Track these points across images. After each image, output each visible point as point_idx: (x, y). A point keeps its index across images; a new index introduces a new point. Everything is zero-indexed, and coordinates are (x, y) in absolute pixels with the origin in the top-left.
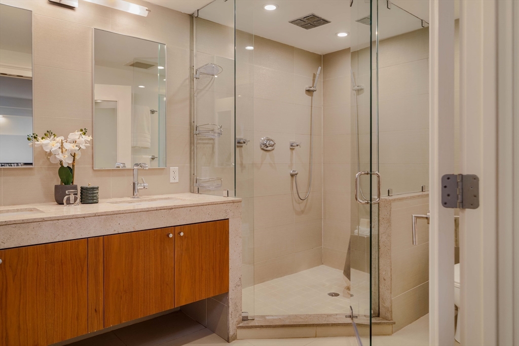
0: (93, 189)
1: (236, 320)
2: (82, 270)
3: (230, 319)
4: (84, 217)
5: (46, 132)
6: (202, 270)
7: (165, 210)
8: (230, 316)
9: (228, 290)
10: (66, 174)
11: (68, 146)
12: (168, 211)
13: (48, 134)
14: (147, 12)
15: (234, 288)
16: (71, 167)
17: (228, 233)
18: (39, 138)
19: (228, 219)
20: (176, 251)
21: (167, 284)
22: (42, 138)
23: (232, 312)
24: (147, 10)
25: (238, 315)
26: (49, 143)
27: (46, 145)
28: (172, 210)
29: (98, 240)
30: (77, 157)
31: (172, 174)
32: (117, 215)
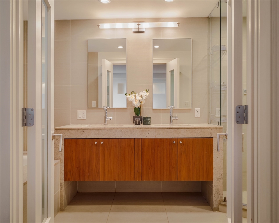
0: (148, 118)
1: (218, 199)
2: (132, 152)
3: (214, 197)
4: (133, 129)
5: (132, 92)
6: (194, 164)
7: (172, 129)
8: (214, 195)
9: (213, 180)
10: (138, 111)
11: (139, 98)
12: (174, 130)
13: (133, 92)
14: (178, 24)
15: (217, 180)
16: (140, 108)
17: (213, 146)
18: (128, 95)
19: (213, 138)
20: (178, 151)
21: (173, 168)
22: (129, 95)
23: (215, 194)
24: (177, 23)
25: (220, 196)
26: (131, 97)
27: (130, 98)
28: (176, 130)
29: (139, 140)
30: (142, 103)
31: (196, 112)
32: (148, 129)
